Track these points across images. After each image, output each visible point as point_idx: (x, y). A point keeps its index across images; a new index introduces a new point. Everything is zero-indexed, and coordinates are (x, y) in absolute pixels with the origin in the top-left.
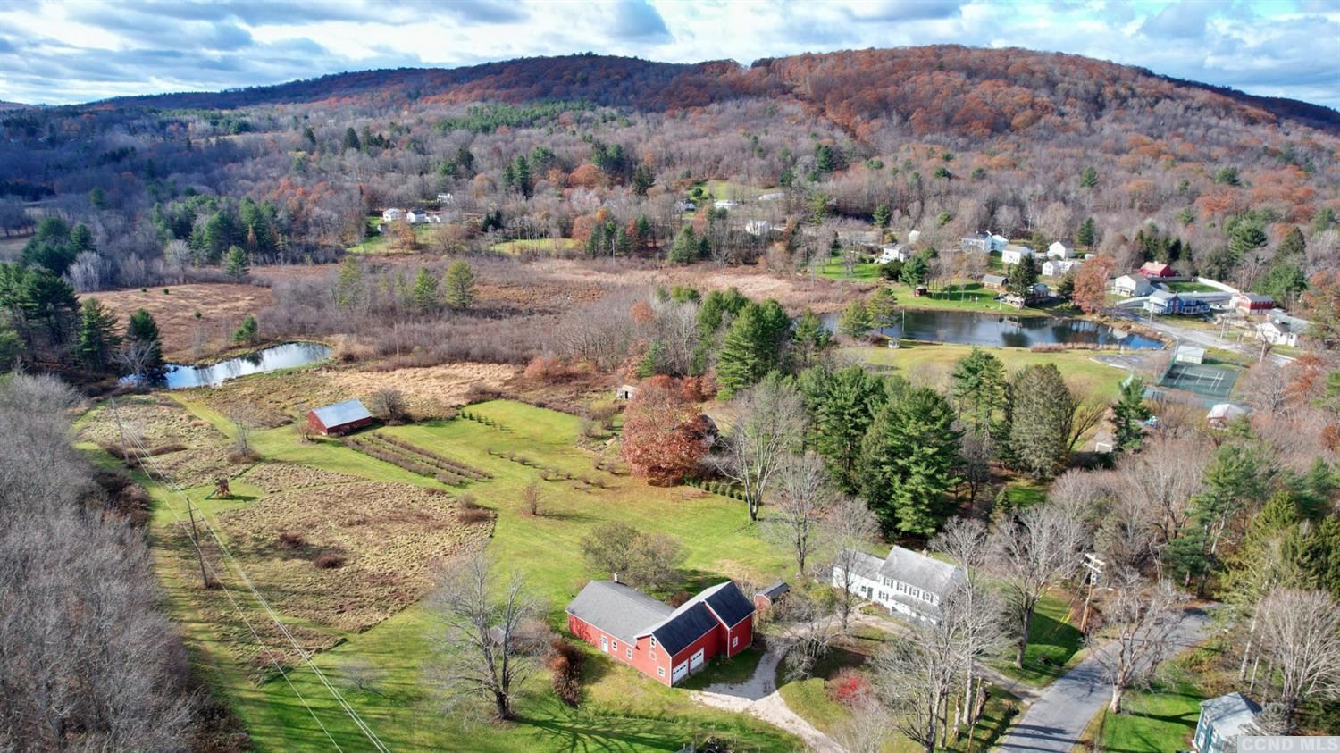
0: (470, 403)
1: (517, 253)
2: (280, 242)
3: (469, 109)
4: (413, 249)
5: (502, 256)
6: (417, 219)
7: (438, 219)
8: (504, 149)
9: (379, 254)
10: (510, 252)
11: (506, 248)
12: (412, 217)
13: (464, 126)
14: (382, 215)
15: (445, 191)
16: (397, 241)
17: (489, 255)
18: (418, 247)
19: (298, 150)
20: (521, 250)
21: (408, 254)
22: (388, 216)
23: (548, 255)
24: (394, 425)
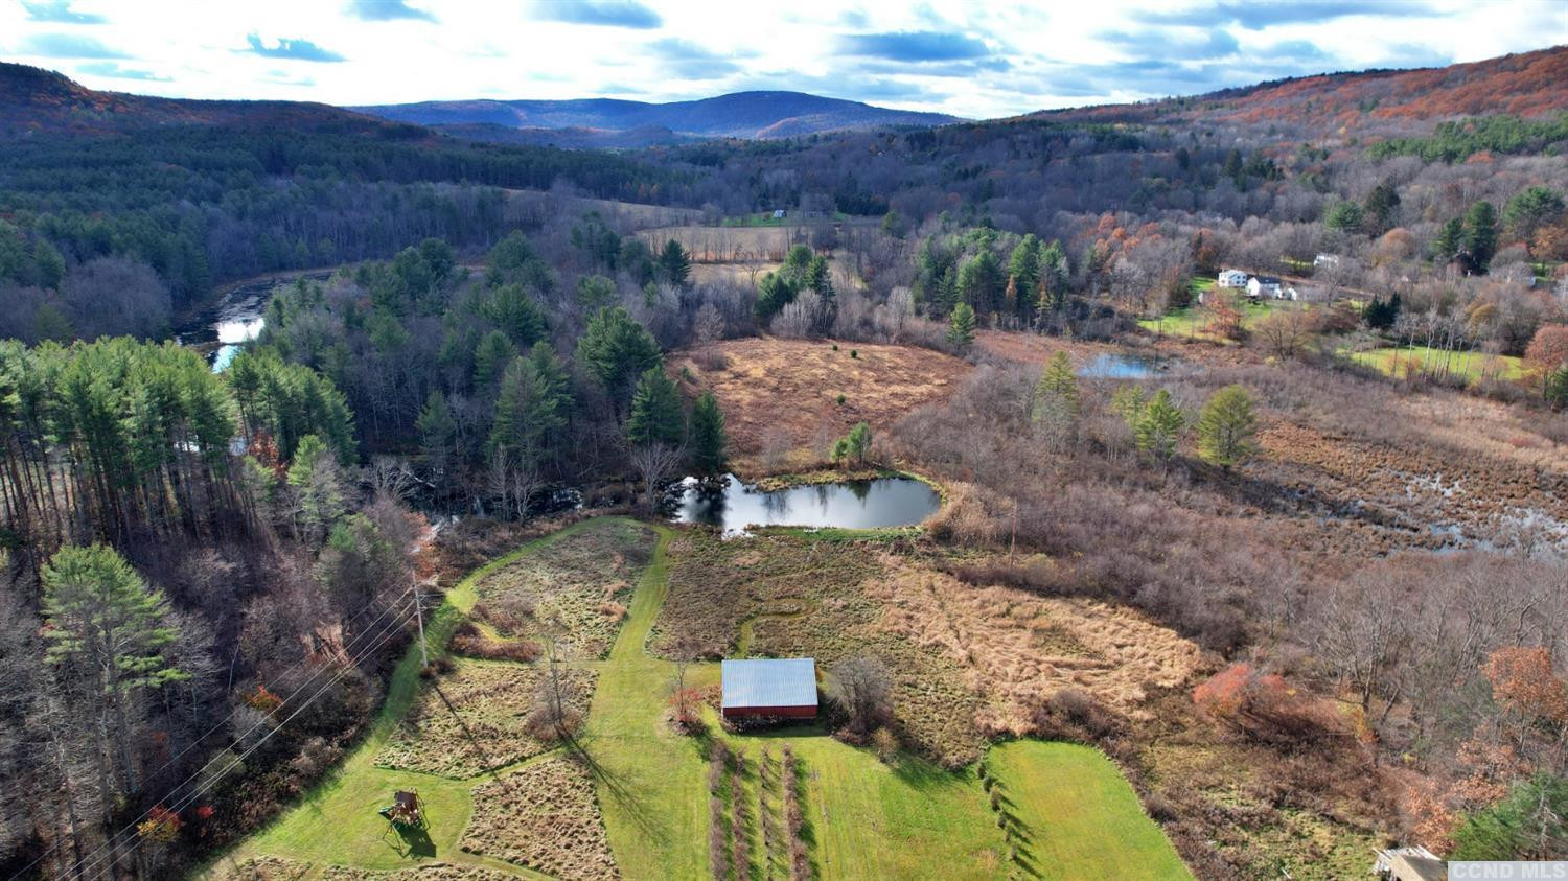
0: (1030, 734)
1: (1401, 374)
2: (1041, 303)
3: (1440, 126)
4: (1230, 337)
5: (1367, 375)
6: (1261, 291)
7: (1294, 294)
8: (1467, 190)
9: (1178, 338)
10: (1386, 371)
11: (1382, 360)
12: (1254, 287)
13: (1414, 151)
14: (1216, 277)
15: (1331, 250)
16: (1214, 319)
17: (1344, 368)
18: (1240, 336)
19: (1155, 176)
20: (1410, 369)
21: (1219, 345)
22: (1226, 278)
23: (1460, 386)
24: (846, 741)
